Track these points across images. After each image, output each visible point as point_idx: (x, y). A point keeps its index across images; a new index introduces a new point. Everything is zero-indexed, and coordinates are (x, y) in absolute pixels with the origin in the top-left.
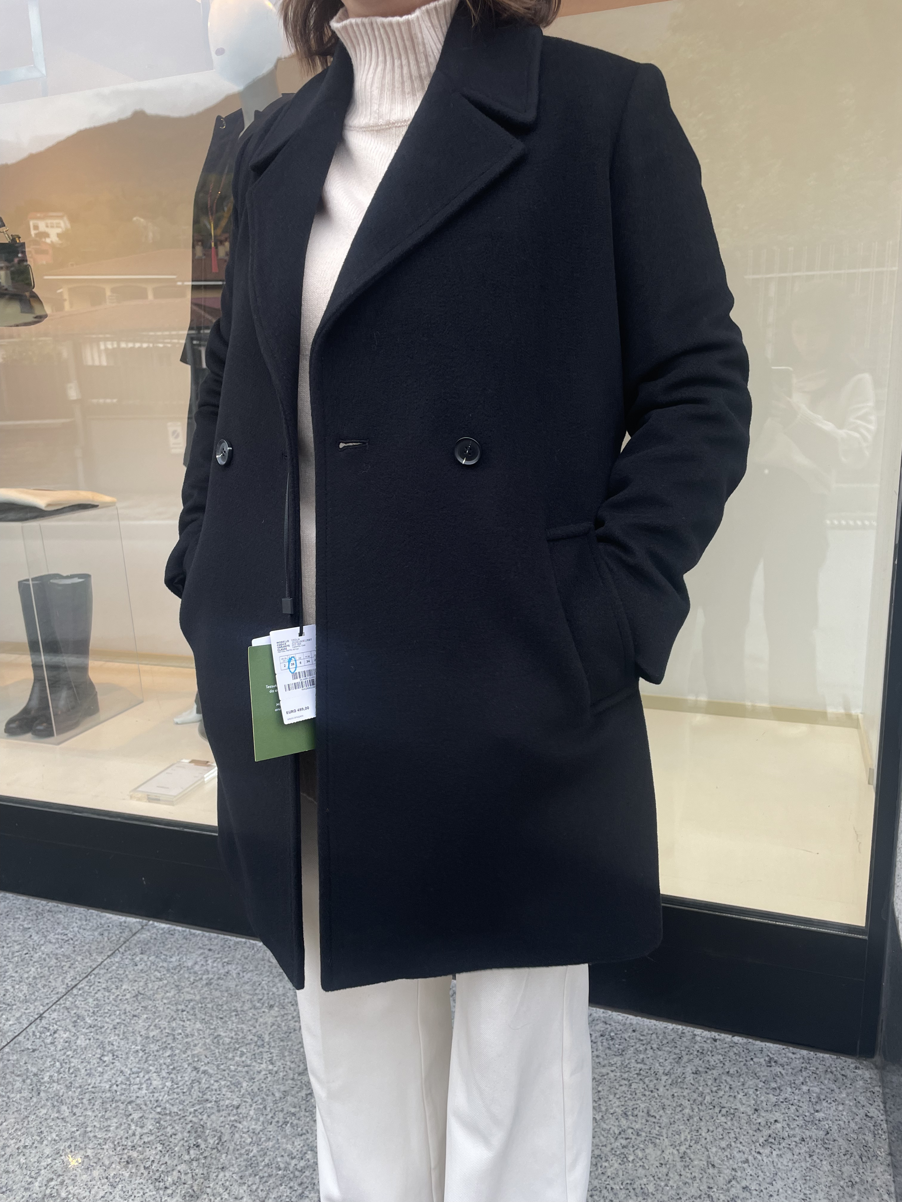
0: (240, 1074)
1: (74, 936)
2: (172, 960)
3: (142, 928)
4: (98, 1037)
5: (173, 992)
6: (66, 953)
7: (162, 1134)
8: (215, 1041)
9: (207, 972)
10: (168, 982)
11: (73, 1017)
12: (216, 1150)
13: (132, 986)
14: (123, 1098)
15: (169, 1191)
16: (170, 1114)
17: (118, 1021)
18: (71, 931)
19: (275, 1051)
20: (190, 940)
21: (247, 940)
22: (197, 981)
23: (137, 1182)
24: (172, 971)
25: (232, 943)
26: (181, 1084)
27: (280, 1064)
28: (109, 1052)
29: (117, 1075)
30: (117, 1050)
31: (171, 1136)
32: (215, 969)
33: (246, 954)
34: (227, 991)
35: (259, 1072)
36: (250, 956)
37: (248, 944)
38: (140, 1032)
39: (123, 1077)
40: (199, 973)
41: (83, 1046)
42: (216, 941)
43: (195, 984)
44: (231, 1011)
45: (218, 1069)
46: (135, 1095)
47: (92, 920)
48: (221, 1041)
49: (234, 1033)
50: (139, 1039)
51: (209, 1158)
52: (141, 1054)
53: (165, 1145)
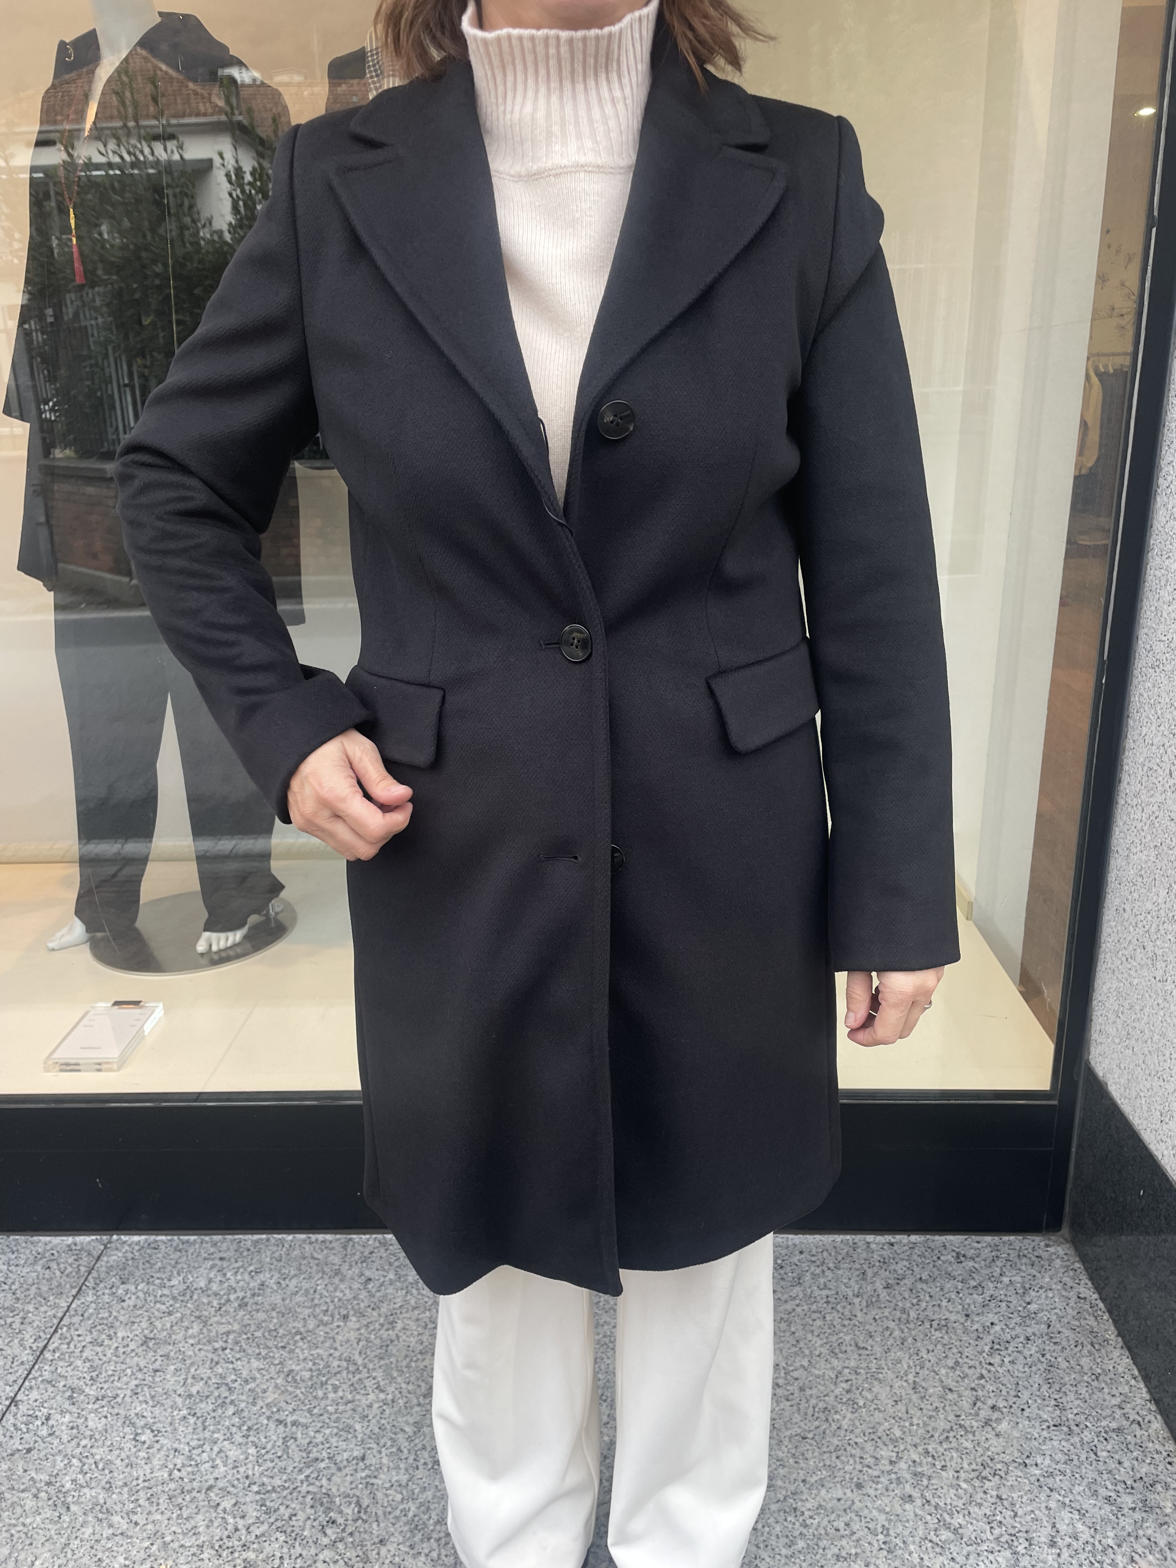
0: (345, 1415)
2: (172, 1283)
3: (106, 1247)
4: (116, 1411)
7: (277, 1520)
8: (290, 1379)
9: (232, 1289)
10: (183, 1316)
11: (63, 1392)
12: (360, 1521)
13: (131, 1331)
14: (196, 1484)
16: (274, 1490)
17: (135, 1382)
19: (379, 1374)
20: (186, 1251)
21: (269, 1236)
22: (224, 1305)
24: (180, 1298)
25: (249, 1243)
26: (269, 1446)
27: (393, 1389)
28: (142, 1428)
29: (171, 1456)
30: (154, 1423)
31: (290, 1519)
32: (241, 1283)
33: (277, 1255)
34: (273, 1309)
35: (370, 1406)
37: (273, 1241)
38: (175, 1391)
39: (182, 1457)
40: (222, 1293)
41: (100, 1429)
42: (225, 1244)
43: (224, 1309)
44: (292, 1334)
45: (311, 1415)
46: (211, 1477)
48: (298, 1378)
49: (310, 1364)
50: (179, 1401)
51: (357, 1534)
52: (192, 1420)
53: (288, 1532)
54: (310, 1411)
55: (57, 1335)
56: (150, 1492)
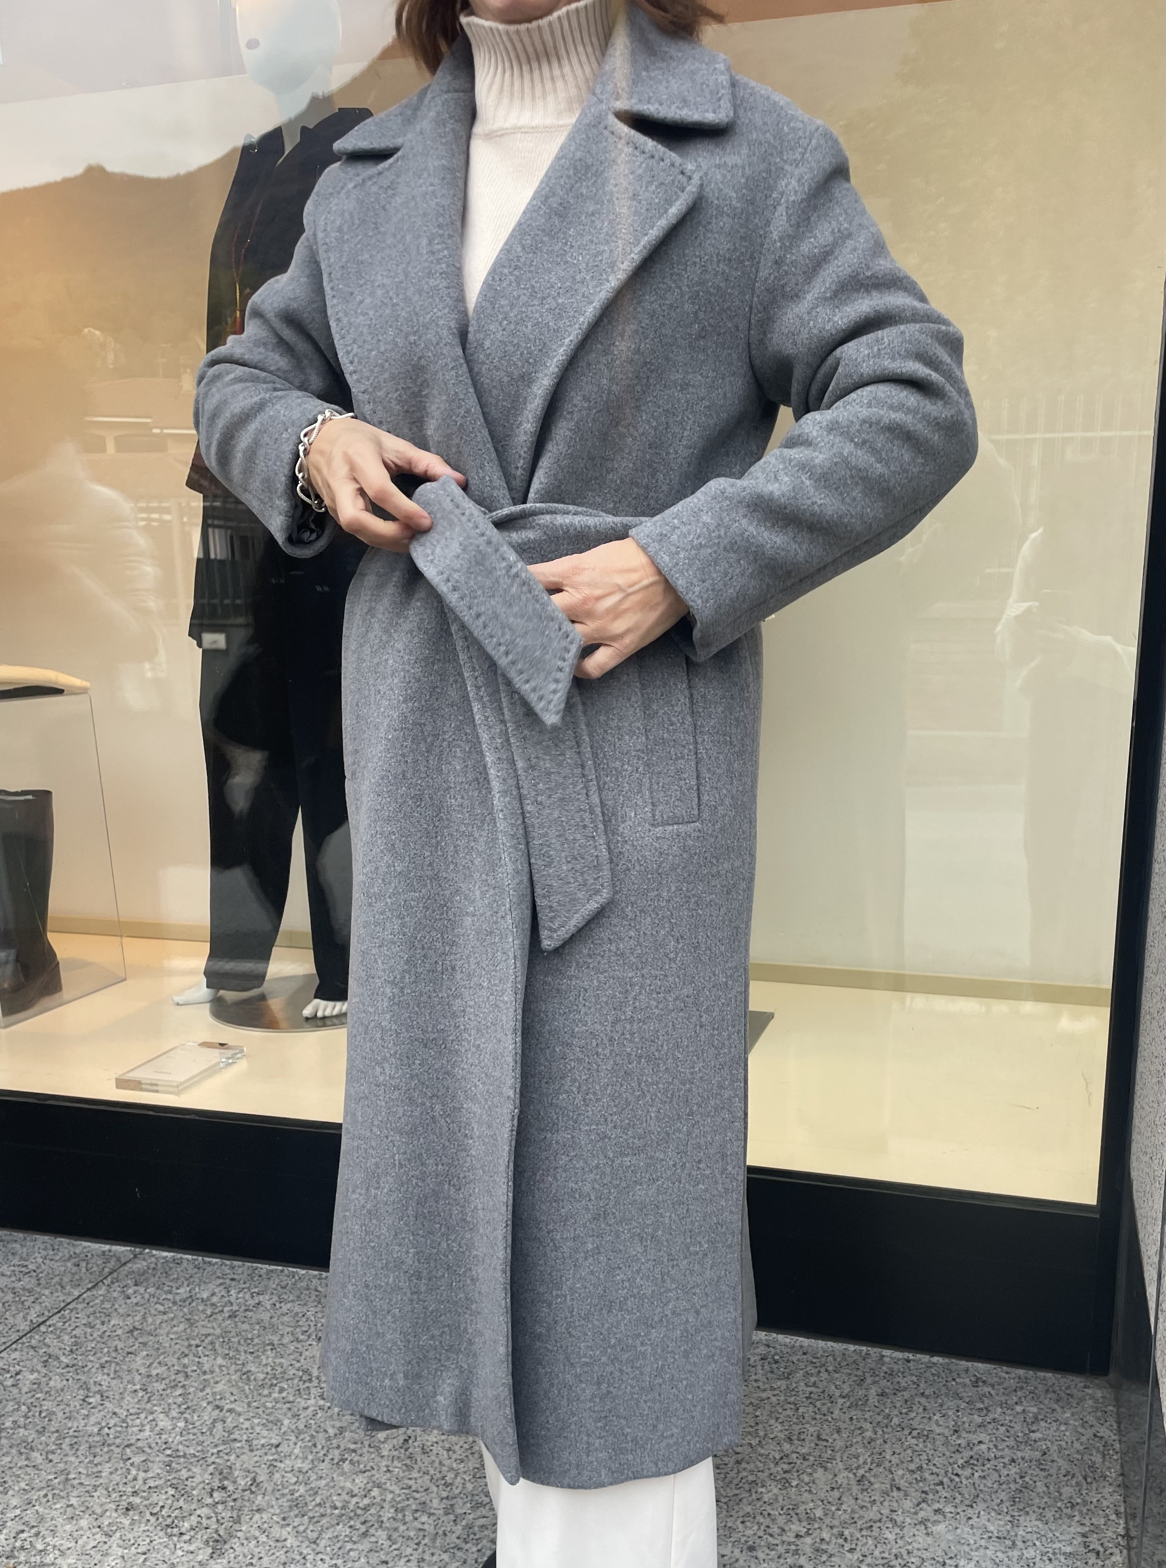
0: (279, 1411)
1: (38, 1268)
2: (179, 1291)
3: (135, 1256)
4: (79, 1377)
5: (182, 1327)
6: (28, 1287)
7: (175, 1478)
9: (230, 1303)
10: (176, 1316)
11: (42, 1357)
12: (248, 1492)
13: (124, 1321)
14: (118, 1441)
15: (186, 1537)
16: (184, 1456)
17: (107, 1359)
18: (32, 1263)
20: (204, 1270)
21: (285, 1268)
22: (216, 1314)
23: (142, 1529)
24: (180, 1303)
25: (263, 1272)
28: (95, 1393)
29: (108, 1417)
30: (107, 1391)
31: (187, 1479)
32: (240, 1300)
33: (284, 1283)
34: (258, 1323)
35: (306, 1408)
36: (290, 1285)
37: (286, 1271)
38: (138, 1370)
39: (118, 1419)
40: (219, 1305)
41: (58, 1388)
42: (241, 1269)
43: (214, 1316)
44: (265, 1345)
46: (135, 1438)
47: (61, 1250)
48: (252, 1378)
49: (269, 1368)
50: (137, 1378)
51: (240, 1500)
52: (141, 1394)
53: (179, 1489)
54: (249, 1404)
55: (59, 1315)
56: (75, 1440)
